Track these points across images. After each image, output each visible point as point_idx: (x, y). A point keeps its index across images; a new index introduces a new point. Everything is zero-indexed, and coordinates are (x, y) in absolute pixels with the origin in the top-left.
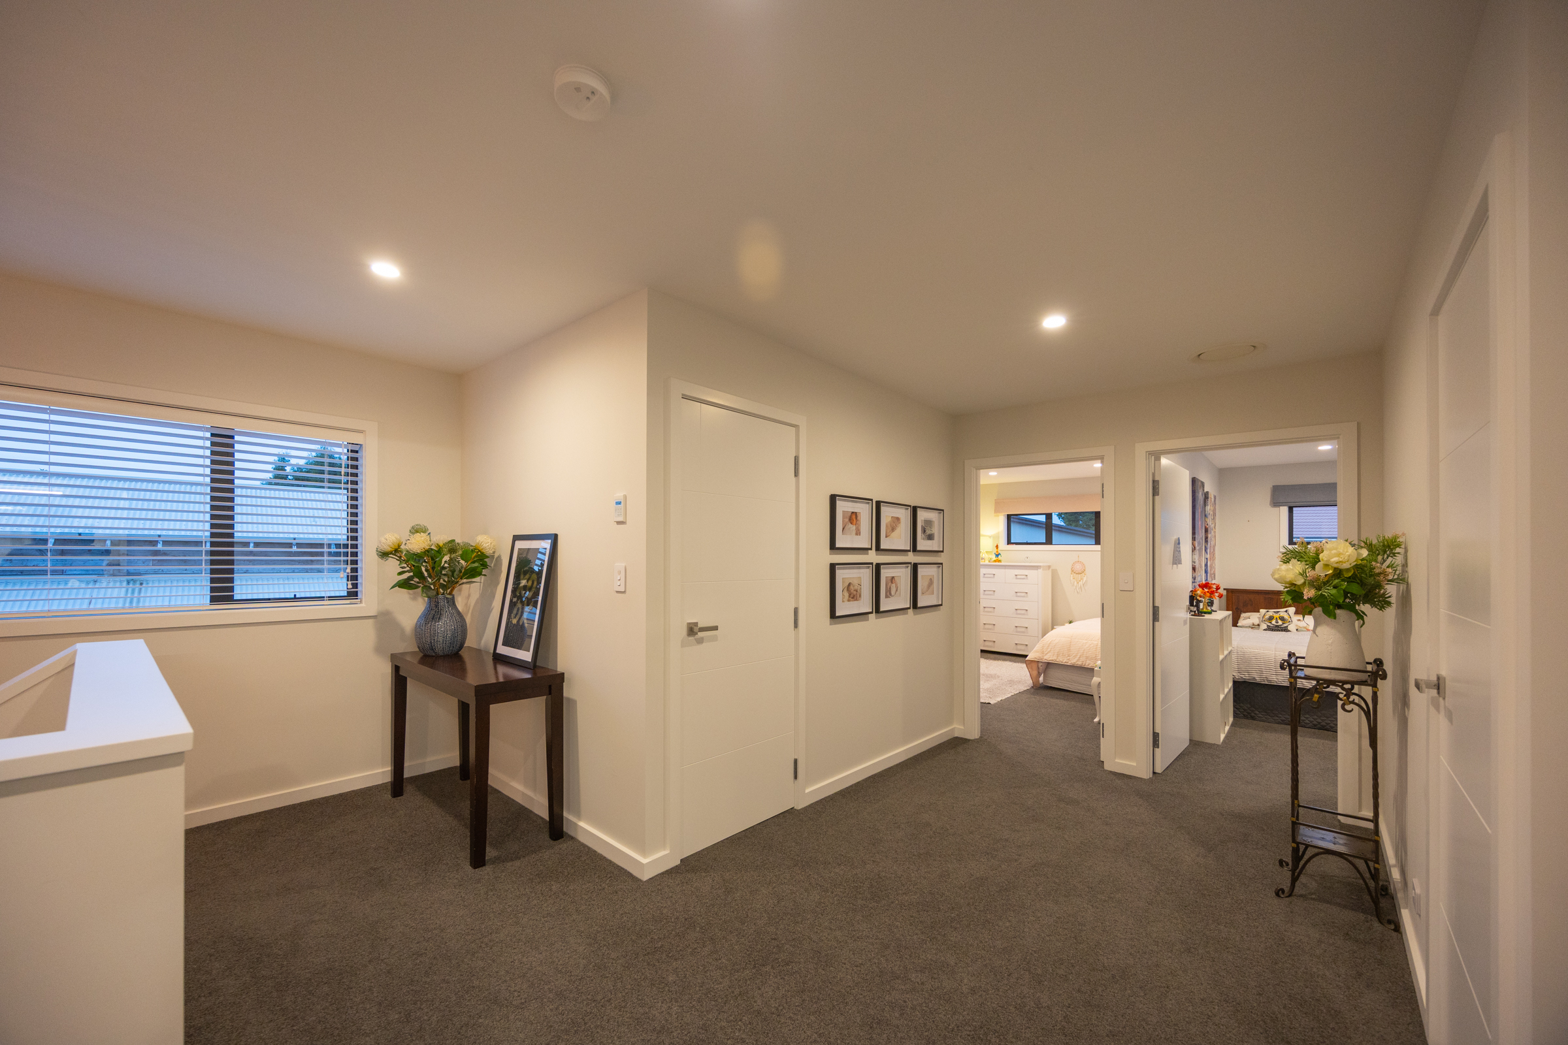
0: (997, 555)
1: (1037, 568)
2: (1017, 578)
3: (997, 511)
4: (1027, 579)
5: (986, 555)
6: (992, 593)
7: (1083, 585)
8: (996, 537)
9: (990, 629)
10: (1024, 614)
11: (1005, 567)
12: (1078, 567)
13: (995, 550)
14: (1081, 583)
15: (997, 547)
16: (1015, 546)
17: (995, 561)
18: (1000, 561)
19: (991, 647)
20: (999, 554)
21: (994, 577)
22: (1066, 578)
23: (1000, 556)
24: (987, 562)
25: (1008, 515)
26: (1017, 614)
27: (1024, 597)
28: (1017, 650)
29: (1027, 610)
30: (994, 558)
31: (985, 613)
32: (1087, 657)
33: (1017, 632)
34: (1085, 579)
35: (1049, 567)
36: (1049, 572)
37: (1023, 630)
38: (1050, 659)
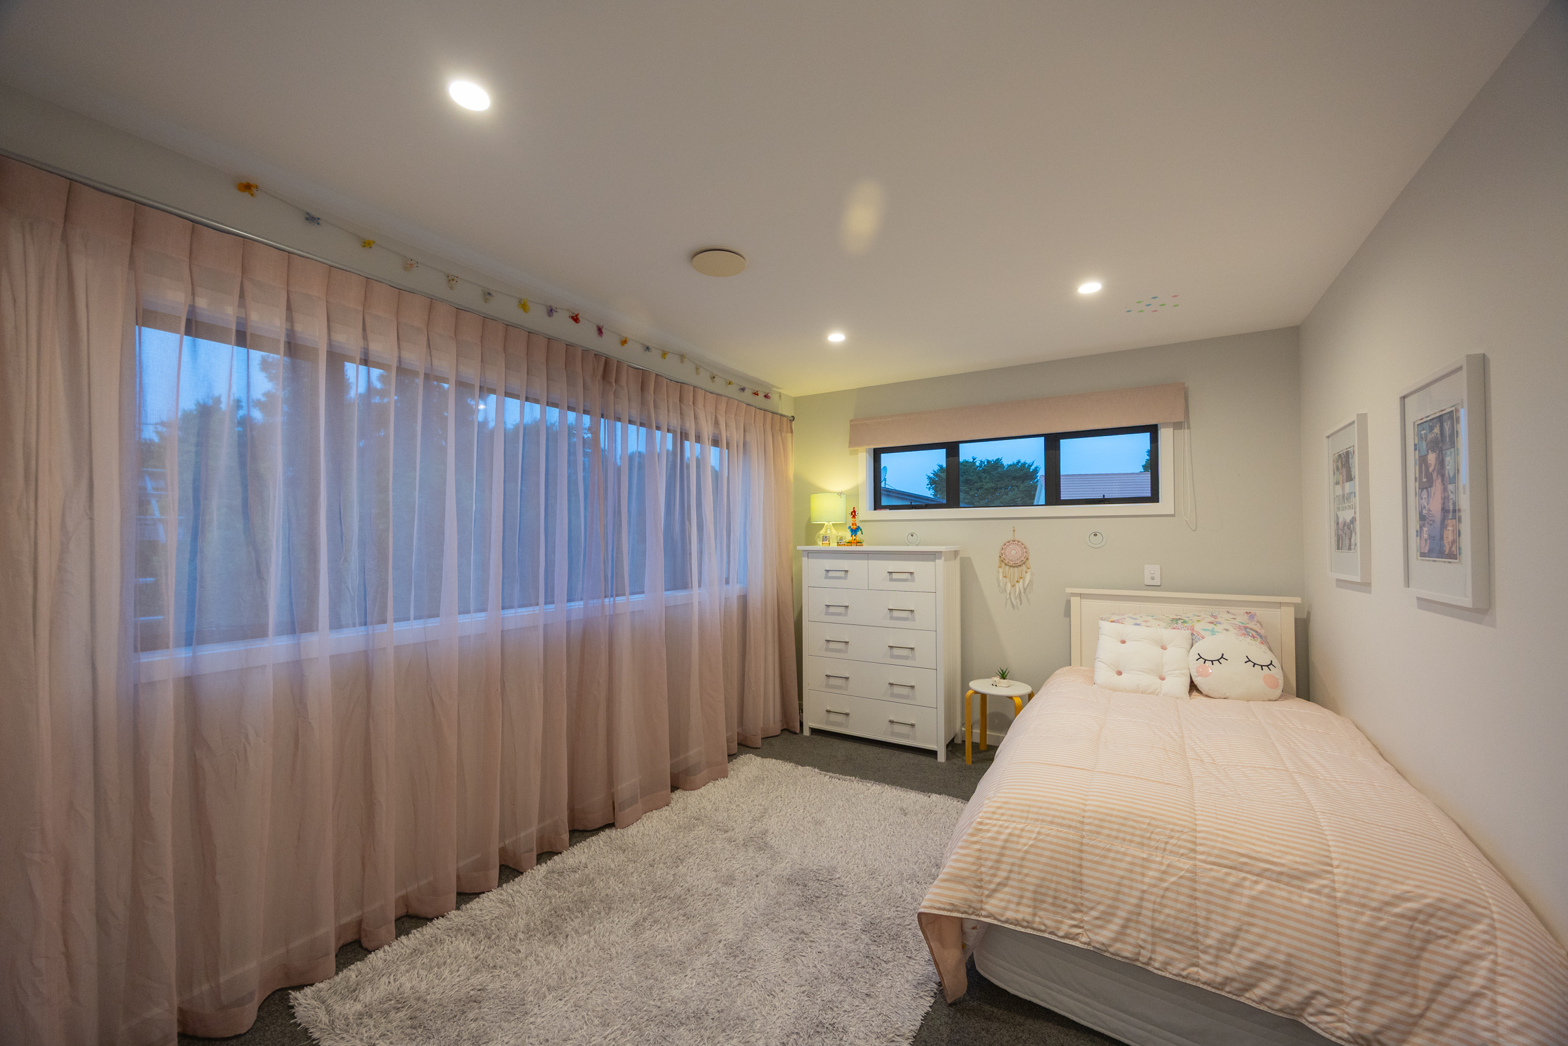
0: (854, 531)
1: (932, 556)
2: (891, 580)
3: (854, 442)
4: (913, 580)
5: (834, 531)
6: (842, 610)
7: (1025, 589)
8: (852, 495)
9: (840, 687)
10: (906, 658)
11: (868, 555)
12: (1013, 553)
13: (850, 520)
14: (1020, 586)
15: (854, 514)
16: (887, 511)
17: (850, 543)
18: (859, 543)
19: (840, 725)
20: (858, 528)
21: (845, 578)
22: (988, 574)
23: (859, 533)
24: (834, 546)
25: (875, 449)
26: (892, 656)
27: (906, 619)
28: (893, 734)
29: (912, 649)
30: (848, 536)
31: (829, 654)
32: (1156, 932)
33: (893, 695)
34: (1028, 578)
35: (956, 553)
36: (956, 565)
37: (905, 691)
38: (1009, 914)
